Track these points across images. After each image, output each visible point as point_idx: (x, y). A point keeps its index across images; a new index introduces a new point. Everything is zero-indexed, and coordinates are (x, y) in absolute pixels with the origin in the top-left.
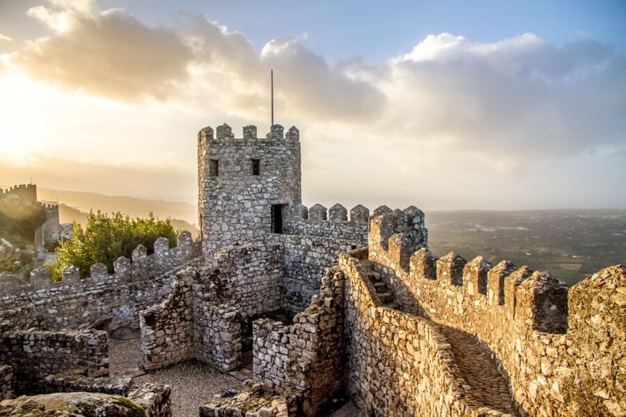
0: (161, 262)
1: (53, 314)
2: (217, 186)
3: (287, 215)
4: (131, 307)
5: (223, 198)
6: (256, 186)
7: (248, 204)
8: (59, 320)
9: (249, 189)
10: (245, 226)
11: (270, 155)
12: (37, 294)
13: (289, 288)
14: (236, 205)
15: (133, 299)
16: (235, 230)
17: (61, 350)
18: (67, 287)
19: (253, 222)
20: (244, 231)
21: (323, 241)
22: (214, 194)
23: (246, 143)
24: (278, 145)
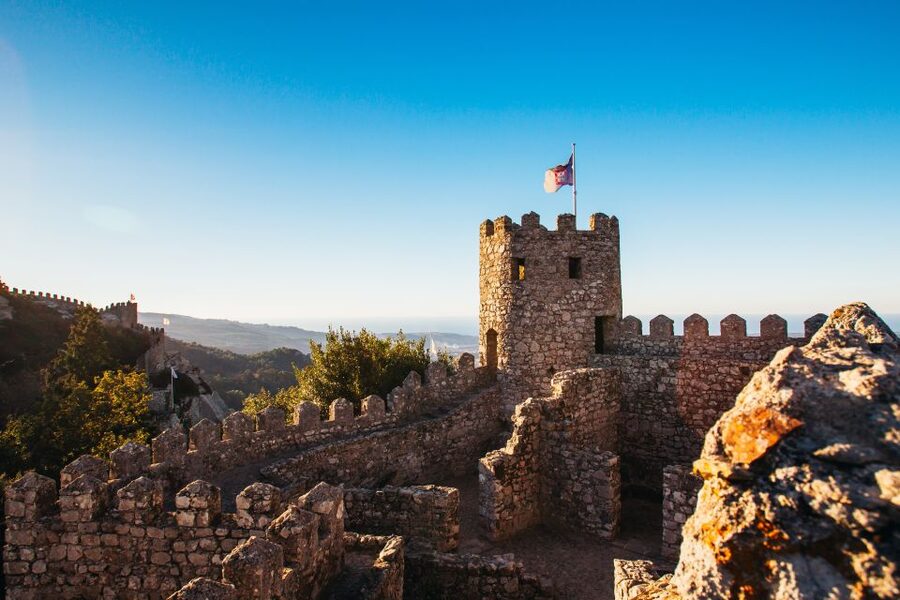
0: (436, 395)
1: (334, 464)
2: (524, 293)
3: (612, 330)
4: (419, 455)
5: (532, 308)
6: (577, 292)
7: (567, 317)
8: (341, 473)
9: (567, 296)
10: (563, 345)
11: (593, 252)
12: (305, 436)
13: (631, 426)
14: (551, 318)
15: (421, 444)
16: (549, 350)
17: (391, 515)
18: (339, 428)
19: (573, 339)
20: (560, 352)
21: (688, 362)
22: (519, 303)
23: (563, 236)
24: (603, 239)
